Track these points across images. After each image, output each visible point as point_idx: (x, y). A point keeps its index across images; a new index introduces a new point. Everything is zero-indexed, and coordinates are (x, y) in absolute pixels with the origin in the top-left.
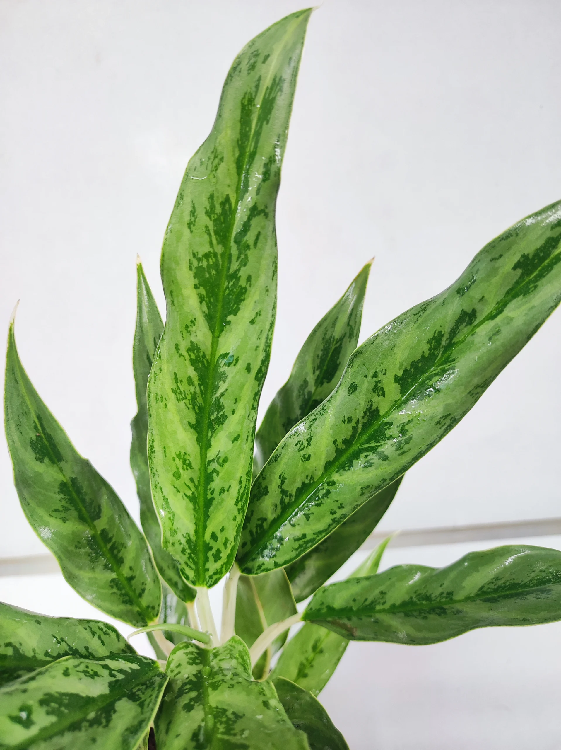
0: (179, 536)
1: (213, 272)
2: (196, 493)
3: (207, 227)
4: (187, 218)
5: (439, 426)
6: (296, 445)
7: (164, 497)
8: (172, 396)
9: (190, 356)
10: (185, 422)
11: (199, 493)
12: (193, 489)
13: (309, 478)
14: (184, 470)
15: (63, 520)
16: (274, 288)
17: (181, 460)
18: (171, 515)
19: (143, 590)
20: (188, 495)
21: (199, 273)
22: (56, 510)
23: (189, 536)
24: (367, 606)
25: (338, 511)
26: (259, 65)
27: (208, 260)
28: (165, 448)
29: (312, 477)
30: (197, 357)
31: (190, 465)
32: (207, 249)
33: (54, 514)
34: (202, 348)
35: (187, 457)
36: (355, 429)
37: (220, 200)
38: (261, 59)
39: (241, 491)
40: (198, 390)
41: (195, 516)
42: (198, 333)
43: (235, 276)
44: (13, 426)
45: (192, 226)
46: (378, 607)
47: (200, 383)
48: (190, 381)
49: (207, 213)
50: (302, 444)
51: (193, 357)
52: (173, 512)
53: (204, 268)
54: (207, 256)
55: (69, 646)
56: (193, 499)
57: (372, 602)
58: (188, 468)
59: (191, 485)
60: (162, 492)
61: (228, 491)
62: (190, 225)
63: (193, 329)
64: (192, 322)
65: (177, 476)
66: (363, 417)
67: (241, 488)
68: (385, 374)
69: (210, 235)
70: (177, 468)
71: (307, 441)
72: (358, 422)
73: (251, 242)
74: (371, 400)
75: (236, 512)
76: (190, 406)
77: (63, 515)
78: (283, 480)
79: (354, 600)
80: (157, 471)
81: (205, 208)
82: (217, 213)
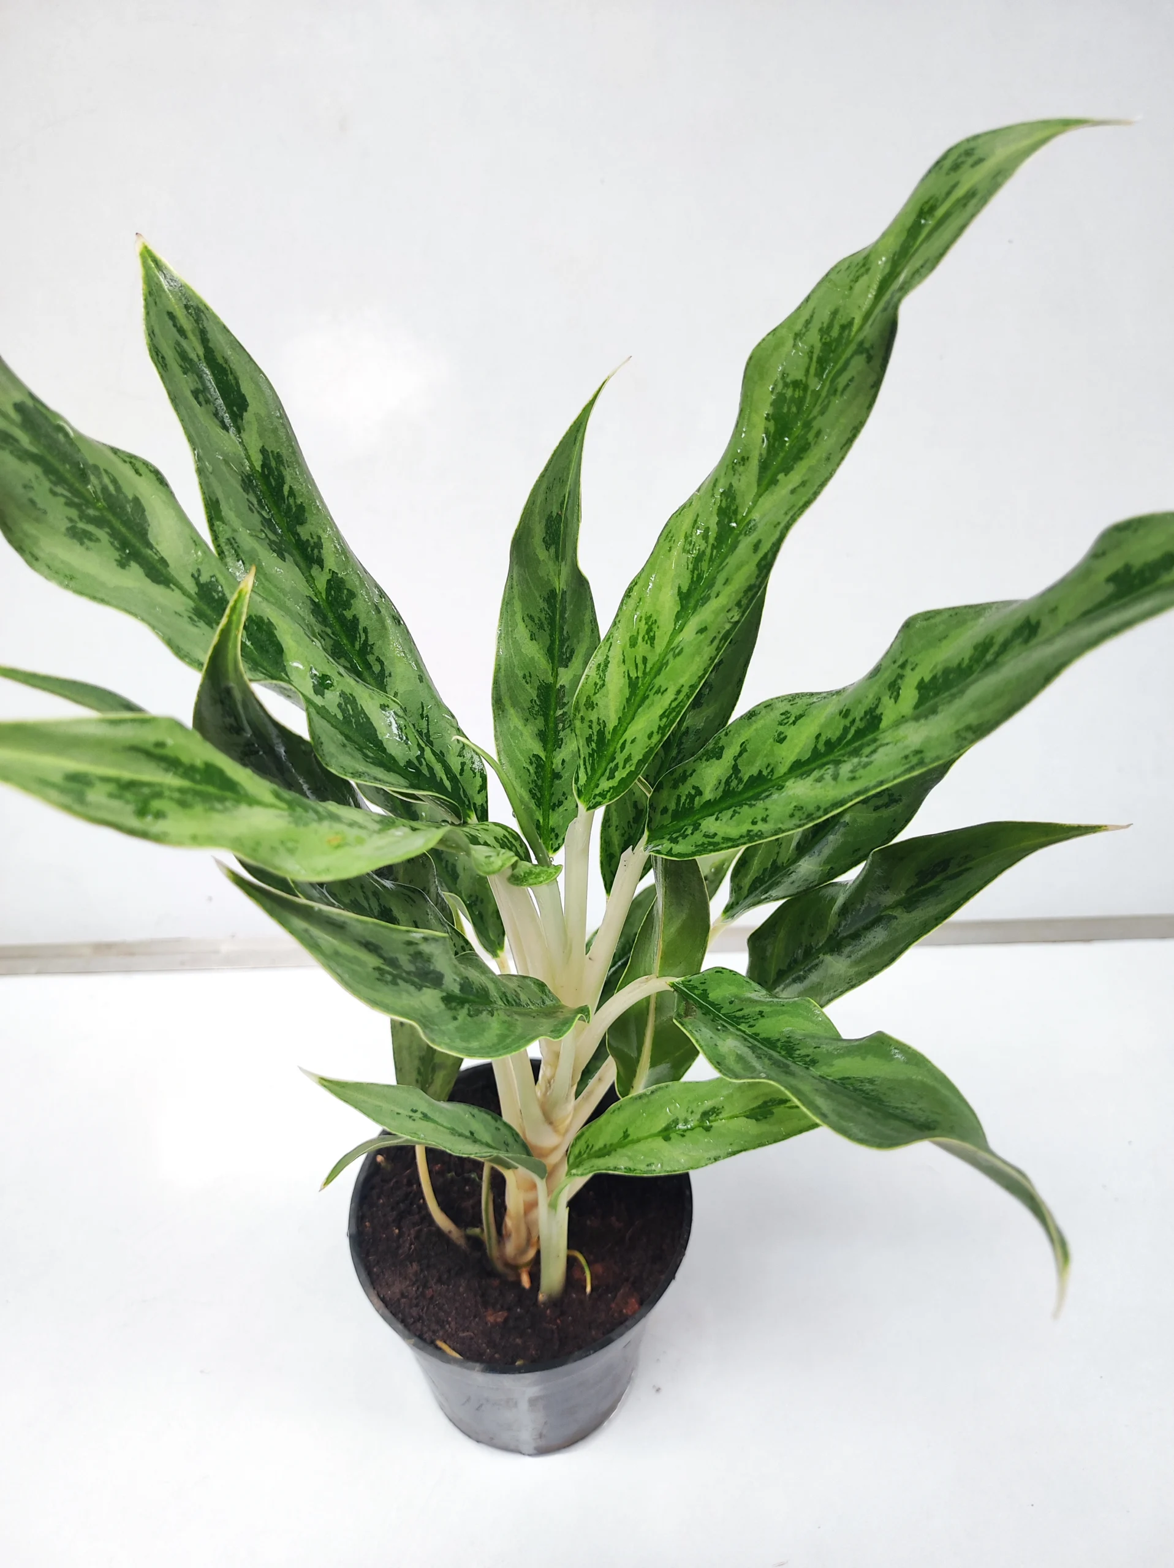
0: (593, 716)
1: (794, 409)
2: (640, 680)
3: (812, 347)
4: (798, 327)
5: (904, 761)
6: (782, 714)
7: (608, 656)
8: (682, 540)
9: (721, 501)
10: (677, 582)
11: (643, 684)
12: (640, 674)
13: (769, 769)
14: (643, 641)
16: (837, 460)
17: (647, 626)
18: (600, 683)
20: (631, 675)
21: (779, 401)
22: (531, 618)
23: (605, 726)
24: (735, 1017)
25: (760, 823)
26: (966, 167)
27: (794, 390)
28: (640, 599)
29: (772, 771)
30: (728, 507)
31: (652, 639)
32: (799, 375)
33: (526, 618)
34: (739, 500)
35: (655, 627)
36: (846, 730)
37: (844, 321)
38: (971, 160)
39: (674, 705)
40: (708, 551)
41: (624, 708)
42: (743, 478)
43: (807, 425)
44: (544, 486)
45: (798, 339)
46: (743, 1027)
47: (716, 544)
48: (705, 536)
49: (821, 330)
50: (788, 718)
51: (724, 505)
52: (604, 680)
53: (786, 397)
54: (796, 384)
56: (633, 684)
57: (743, 1017)
58: (649, 642)
59: (641, 666)
60: (609, 650)
61: (662, 694)
62: (798, 336)
63: (741, 469)
64: (743, 459)
65: (633, 643)
66: (861, 719)
67: (675, 699)
68: (913, 669)
69: (811, 358)
70: (638, 633)
71: (796, 717)
72: (854, 721)
73: (840, 387)
74: (880, 699)
75: (655, 729)
76: (691, 566)
78: (743, 750)
79: (731, 1002)
80: (619, 622)
81: (823, 323)
82: (831, 336)
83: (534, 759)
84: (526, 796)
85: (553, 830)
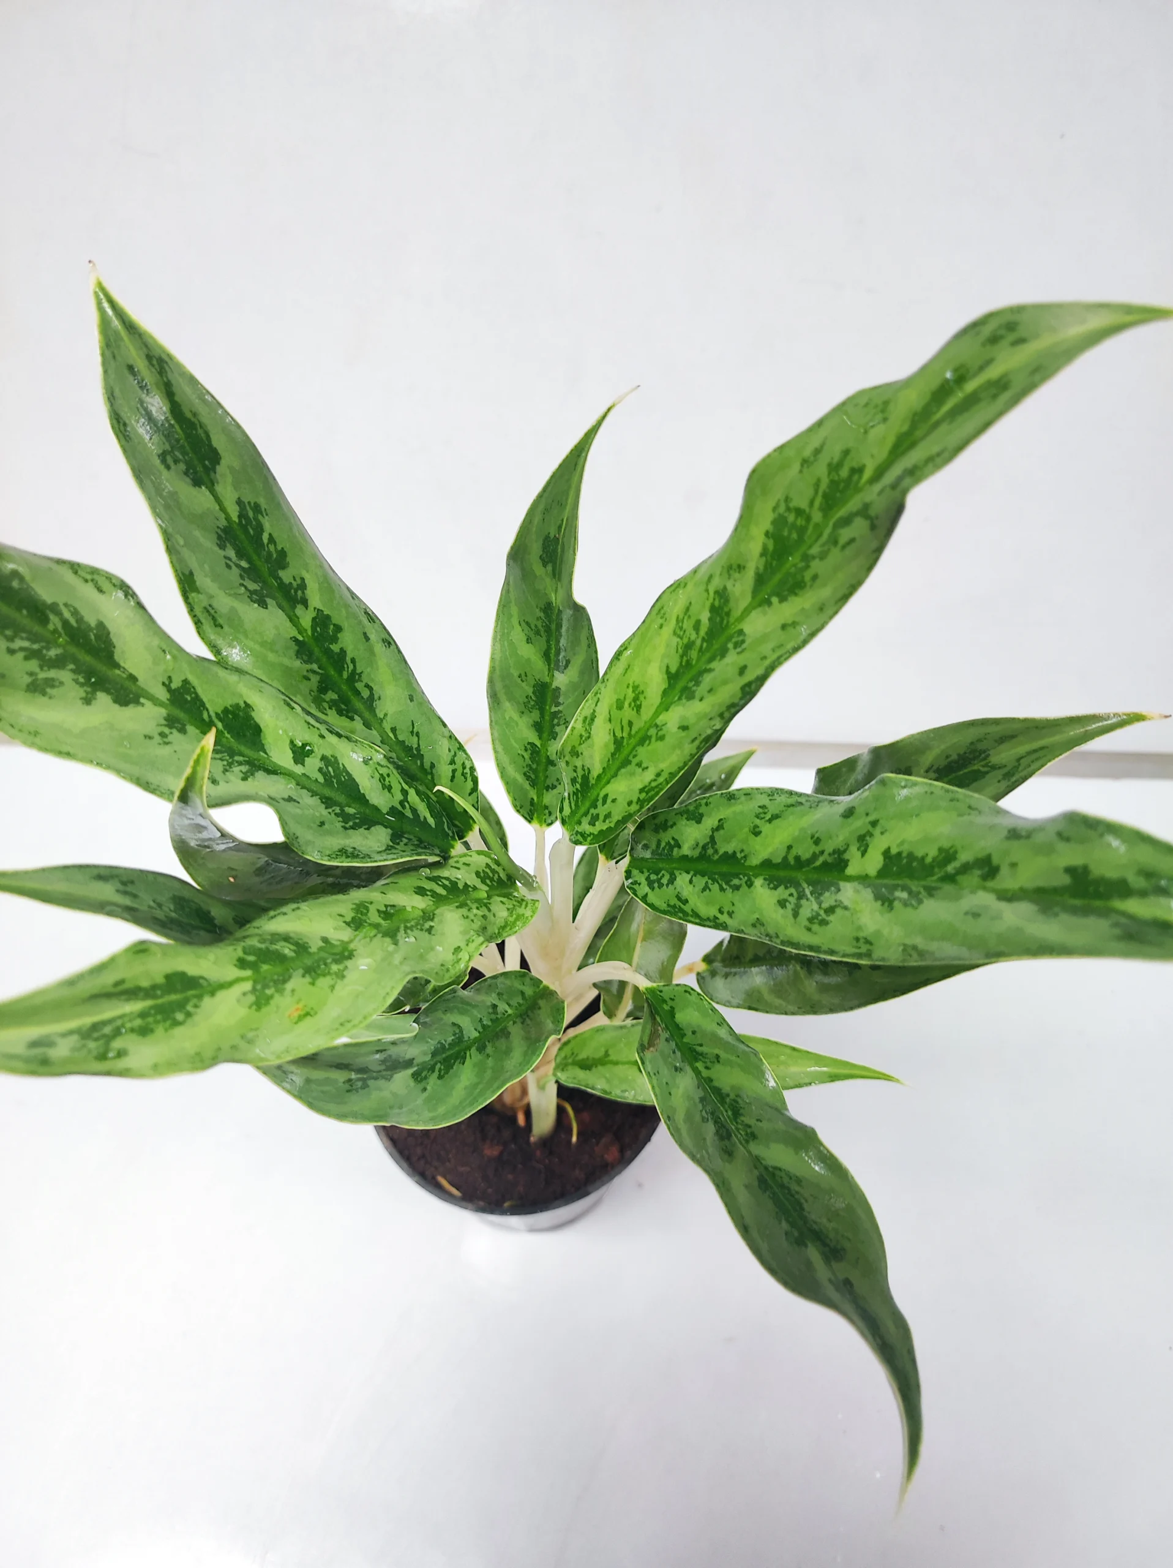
0: (578, 763)
1: (795, 536)
2: (625, 740)
3: (819, 481)
4: (807, 452)
5: (854, 943)
6: (760, 807)
7: (594, 711)
8: (674, 621)
9: (714, 599)
10: (666, 661)
11: (628, 744)
12: (625, 735)
13: (743, 855)
14: (630, 706)
15: (527, 639)
16: (830, 612)
17: (634, 695)
18: (585, 735)
19: (554, 787)
20: (616, 735)
21: (779, 522)
23: (589, 772)
24: (695, 1050)
25: (725, 914)
26: (1005, 343)
27: (796, 518)
28: (629, 666)
29: (745, 857)
30: (720, 608)
31: (638, 708)
32: (804, 505)
34: (732, 604)
35: (641, 697)
36: (815, 857)
37: (855, 465)
38: (1011, 337)
39: (654, 784)
40: (698, 642)
41: (609, 760)
42: (738, 585)
44: (541, 507)
45: (805, 466)
46: (699, 1065)
47: (706, 638)
48: (697, 626)
49: (829, 465)
50: (765, 813)
51: (717, 603)
52: (590, 733)
53: (787, 522)
54: (799, 512)
55: (419, 745)
56: (618, 743)
57: (701, 1054)
58: (635, 709)
59: (626, 729)
60: (596, 705)
61: (643, 770)
62: (805, 462)
63: (737, 575)
64: (739, 566)
65: (620, 706)
66: (830, 854)
67: (655, 780)
68: (882, 833)
69: (816, 492)
70: (625, 698)
71: (772, 816)
72: (822, 852)
73: (843, 540)
74: (848, 845)
75: (635, 800)
76: (680, 651)
77: (532, 636)
78: (720, 827)
79: (694, 1033)
80: (607, 680)
81: (832, 458)
82: (839, 475)
83: (529, 747)
84: (520, 779)
85: (546, 807)
